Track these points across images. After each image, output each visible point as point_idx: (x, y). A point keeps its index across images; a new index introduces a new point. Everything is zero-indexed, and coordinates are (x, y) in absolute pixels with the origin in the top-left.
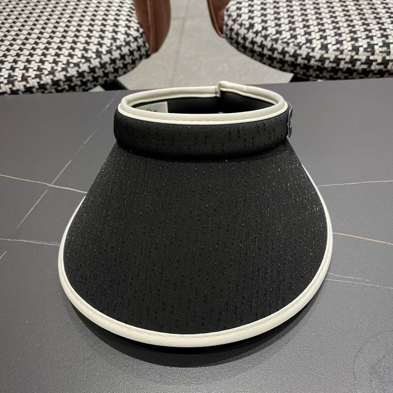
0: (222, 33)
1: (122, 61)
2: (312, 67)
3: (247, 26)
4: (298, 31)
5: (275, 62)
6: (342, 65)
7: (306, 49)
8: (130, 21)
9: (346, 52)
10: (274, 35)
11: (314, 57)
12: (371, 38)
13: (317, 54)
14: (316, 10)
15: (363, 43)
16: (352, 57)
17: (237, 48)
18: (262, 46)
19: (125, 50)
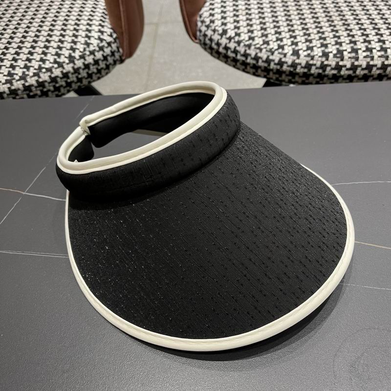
0: (196, 39)
1: (95, 67)
2: (284, 72)
3: (221, 32)
4: (270, 37)
5: (248, 67)
6: (313, 70)
7: (279, 55)
8: (103, 26)
9: (316, 57)
10: (246, 41)
11: (286, 63)
12: (340, 44)
13: (289, 59)
14: (287, 17)
15: (332, 49)
16: (322, 62)
17: (211, 54)
18: (236, 52)
19: (99, 55)
